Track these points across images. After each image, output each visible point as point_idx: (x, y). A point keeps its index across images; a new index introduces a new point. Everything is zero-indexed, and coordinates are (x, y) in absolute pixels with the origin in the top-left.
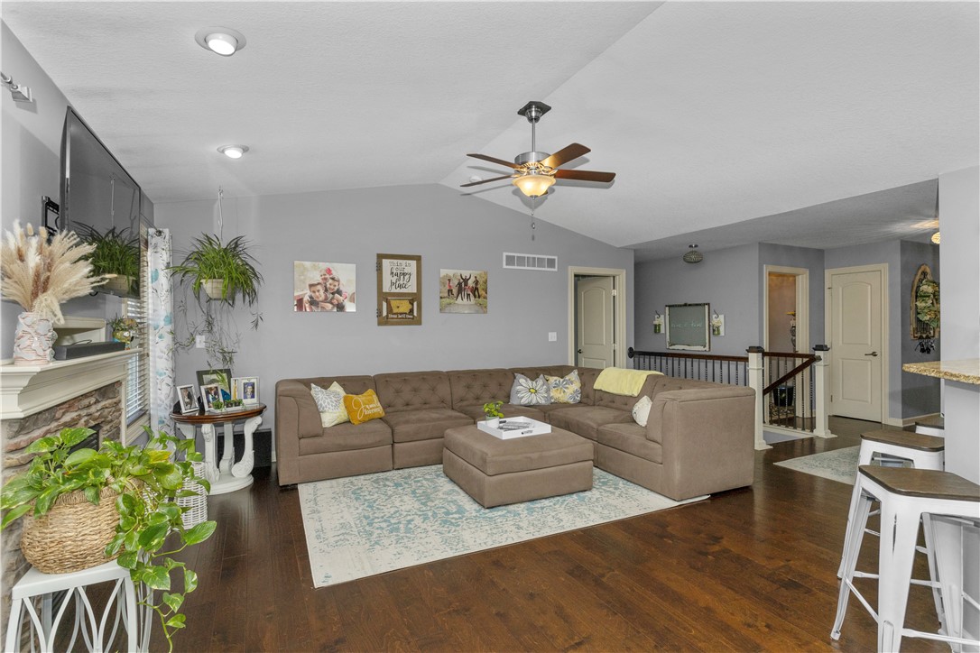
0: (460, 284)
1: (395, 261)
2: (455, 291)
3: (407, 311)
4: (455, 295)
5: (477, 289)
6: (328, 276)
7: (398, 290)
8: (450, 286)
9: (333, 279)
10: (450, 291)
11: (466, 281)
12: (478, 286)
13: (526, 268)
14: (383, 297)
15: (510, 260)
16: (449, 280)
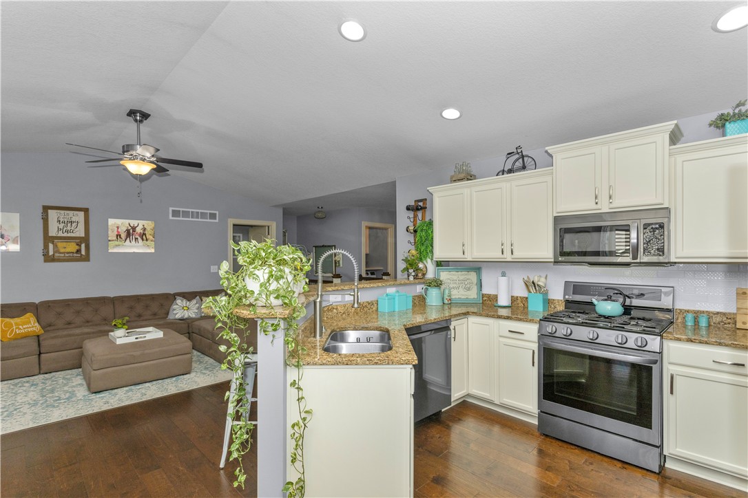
0: (128, 231)
1: (62, 212)
2: (123, 236)
3: (75, 251)
4: (124, 239)
5: (144, 234)
7: (65, 235)
8: (118, 231)
10: (118, 236)
11: (134, 229)
12: (146, 232)
13: (190, 219)
14: (48, 239)
16: (118, 227)
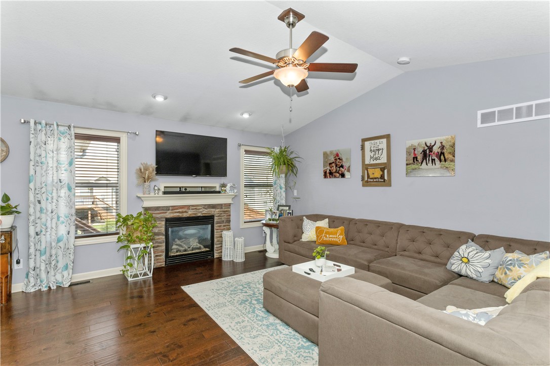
0: (424, 151)
2: (420, 158)
4: (420, 161)
5: (442, 153)
6: (337, 158)
7: (375, 162)
8: (415, 154)
9: (339, 159)
10: (415, 158)
11: (430, 148)
12: (445, 151)
14: (365, 167)
15: (486, 118)
16: (414, 149)
